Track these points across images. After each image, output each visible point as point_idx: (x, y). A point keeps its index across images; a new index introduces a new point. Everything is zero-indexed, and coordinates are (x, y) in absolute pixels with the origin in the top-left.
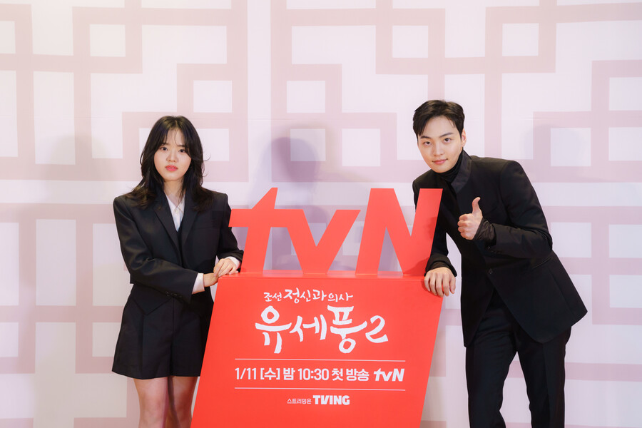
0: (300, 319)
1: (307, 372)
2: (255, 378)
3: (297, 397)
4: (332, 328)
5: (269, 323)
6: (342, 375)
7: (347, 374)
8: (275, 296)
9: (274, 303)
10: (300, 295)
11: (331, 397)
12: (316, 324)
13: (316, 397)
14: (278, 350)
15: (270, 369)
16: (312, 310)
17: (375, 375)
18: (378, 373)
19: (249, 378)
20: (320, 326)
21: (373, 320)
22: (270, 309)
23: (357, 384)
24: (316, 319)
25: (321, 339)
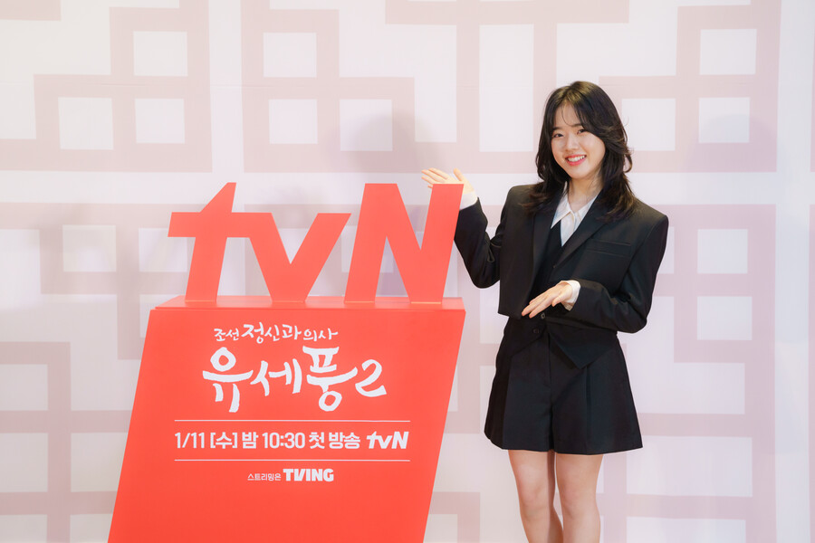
0: (264, 365)
1: (275, 437)
2: (203, 446)
3: (261, 472)
4: (308, 376)
5: (221, 370)
6: (323, 441)
7: (330, 439)
8: (229, 334)
9: (228, 343)
10: (265, 332)
11: (308, 470)
12: (287, 372)
13: (288, 472)
14: (234, 407)
15: (224, 433)
16: (280, 353)
17: (369, 440)
18: (373, 438)
19: (195, 446)
20: (292, 374)
21: (365, 365)
22: (223, 351)
23: (345, 452)
24: (286, 364)
25: (294, 392)
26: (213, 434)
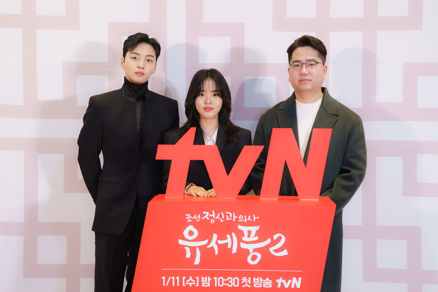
0: (215, 236)
1: (221, 280)
2: (178, 285)
4: (241, 243)
5: (190, 239)
6: (250, 283)
7: (254, 282)
8: (195, 217)
9: (194, 223)
10: (216, 216)
12: (229, 240)
14: (197, 261)
15: (191, 277)
16: (225, 228)
17: (278, 283)
18: (280, 281)
19: (173, 285)
20: (231, 242)
21: (275, 237)
22: (191, 228)
24: (228, 236)
25: (232, 253)
26: (184, 278)
